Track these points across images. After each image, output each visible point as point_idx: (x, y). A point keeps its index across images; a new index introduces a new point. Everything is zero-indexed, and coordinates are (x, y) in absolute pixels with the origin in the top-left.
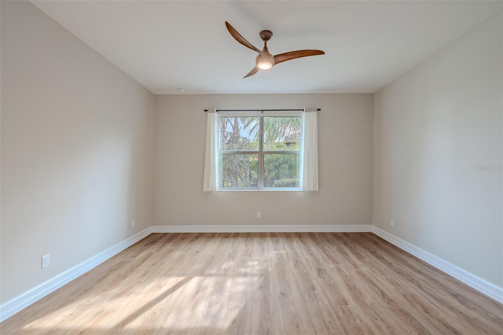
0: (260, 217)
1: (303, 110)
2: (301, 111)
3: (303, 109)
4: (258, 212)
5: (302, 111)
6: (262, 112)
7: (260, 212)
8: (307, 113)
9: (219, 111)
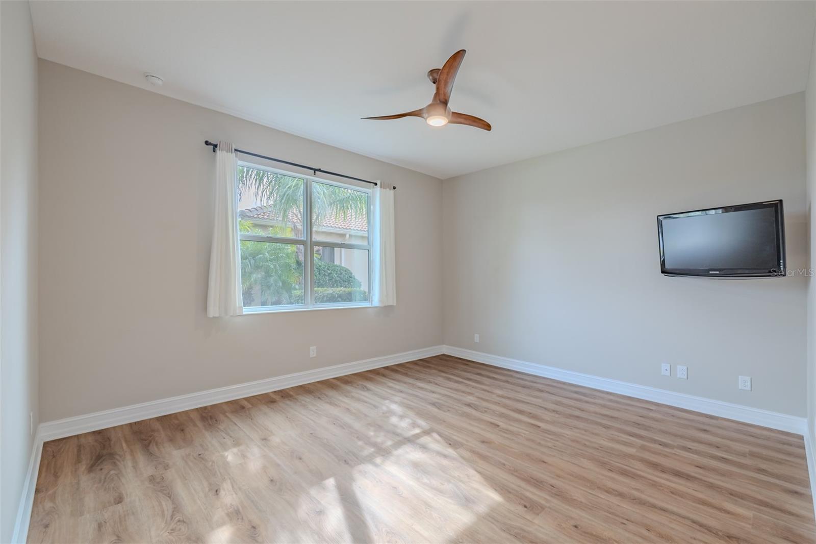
0: (315, 355)
1: (376, 184)
2: (372, 184)
3: (375, 182)
4: (311, 348)
5: (374, 184)
6: (315, 172)
7: (315, 347)
8: (382, 189)
9: (239, 153)
